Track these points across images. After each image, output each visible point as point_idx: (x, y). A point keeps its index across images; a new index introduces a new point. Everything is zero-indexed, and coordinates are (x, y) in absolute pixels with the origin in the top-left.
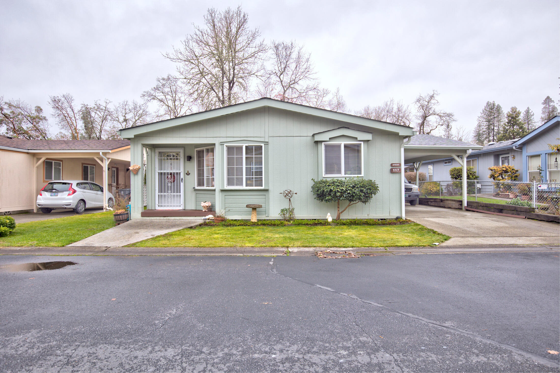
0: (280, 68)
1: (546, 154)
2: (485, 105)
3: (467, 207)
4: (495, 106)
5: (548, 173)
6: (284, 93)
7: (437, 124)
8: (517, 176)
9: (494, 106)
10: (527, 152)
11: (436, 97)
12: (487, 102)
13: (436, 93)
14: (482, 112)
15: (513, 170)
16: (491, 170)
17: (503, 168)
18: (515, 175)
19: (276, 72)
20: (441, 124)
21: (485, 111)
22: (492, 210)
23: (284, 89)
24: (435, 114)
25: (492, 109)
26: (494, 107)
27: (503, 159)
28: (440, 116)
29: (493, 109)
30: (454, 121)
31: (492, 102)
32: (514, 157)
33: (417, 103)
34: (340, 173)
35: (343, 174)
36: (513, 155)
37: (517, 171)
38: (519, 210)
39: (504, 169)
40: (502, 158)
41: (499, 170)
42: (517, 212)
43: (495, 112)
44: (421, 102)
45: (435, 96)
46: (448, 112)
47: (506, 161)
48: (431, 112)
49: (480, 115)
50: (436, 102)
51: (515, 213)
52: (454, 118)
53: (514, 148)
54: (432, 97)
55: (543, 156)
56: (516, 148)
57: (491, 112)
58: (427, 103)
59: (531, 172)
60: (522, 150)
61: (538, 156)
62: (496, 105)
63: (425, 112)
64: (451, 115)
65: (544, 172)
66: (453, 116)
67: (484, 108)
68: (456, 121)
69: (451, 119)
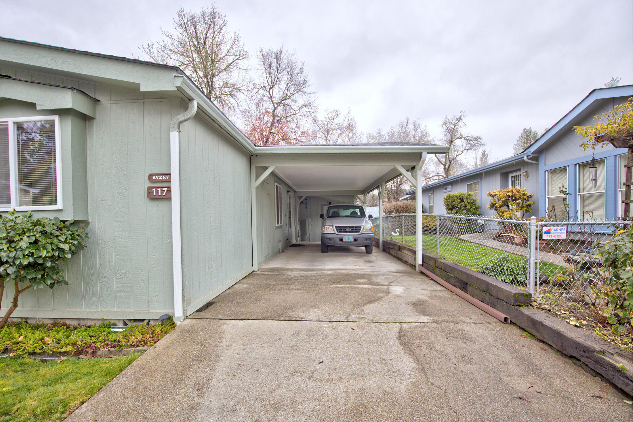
0: (270, 81)
1: (576, 165)
2: (522, 132)
3: (423, 265)
4: (532, 133)
5: (579, 198)
6: (274, 111)
7: (463, 149)
8: (529, 206)
9: (530, 132)
10: (545, 165)
11: (464, 120)
12: (523, 129)
13: (463, 114)
14: (518, 139)
15: (524, 195)
16: (493, 196)
17: (509, 192)
18: (528, 203)
19: (264, 86)
20: (467, 148)
21: (521, 138)
22: (453, 281)
23: (274, 106)
24: (461, 138)
25: (528, 136)
26: (530, 134)
27: (513, 180)
28: (467, 140)
29: (530, 136)
30: (482, 145)
31: (528, 129)
32: (527, 175)
33: (444, 126)
34: (9, 202)
35: (14, 205)
36: (526, 172)
37: (530, 197)
38: (494, 293)
39: (510, 194)
40: (512, 177)
41: (503, 195)
42: (492, 298)
43: (531, 139)
44: (448, 125)
45: (462, 118)
46: (475, 136)
47: (517, 182)
48: (458, 135)
49: (516, 143)
50: (464, 124)
51: (488, 300)
52: (482, 141)
53: (525, 158)
54: (459, 119)
55: (571, 170)
56: (529, 159)
57: (527, 139)
58: (453, 126)
59: (552, 198)
60: (538, 162)
61: (563, 170)
62: (533, 131)
63: (451, 136)
64: (479, 138)
65: (572, 197)
66: (481, 139)
67: (520, 135)
68: (484, 145)
69: (479, 143)
